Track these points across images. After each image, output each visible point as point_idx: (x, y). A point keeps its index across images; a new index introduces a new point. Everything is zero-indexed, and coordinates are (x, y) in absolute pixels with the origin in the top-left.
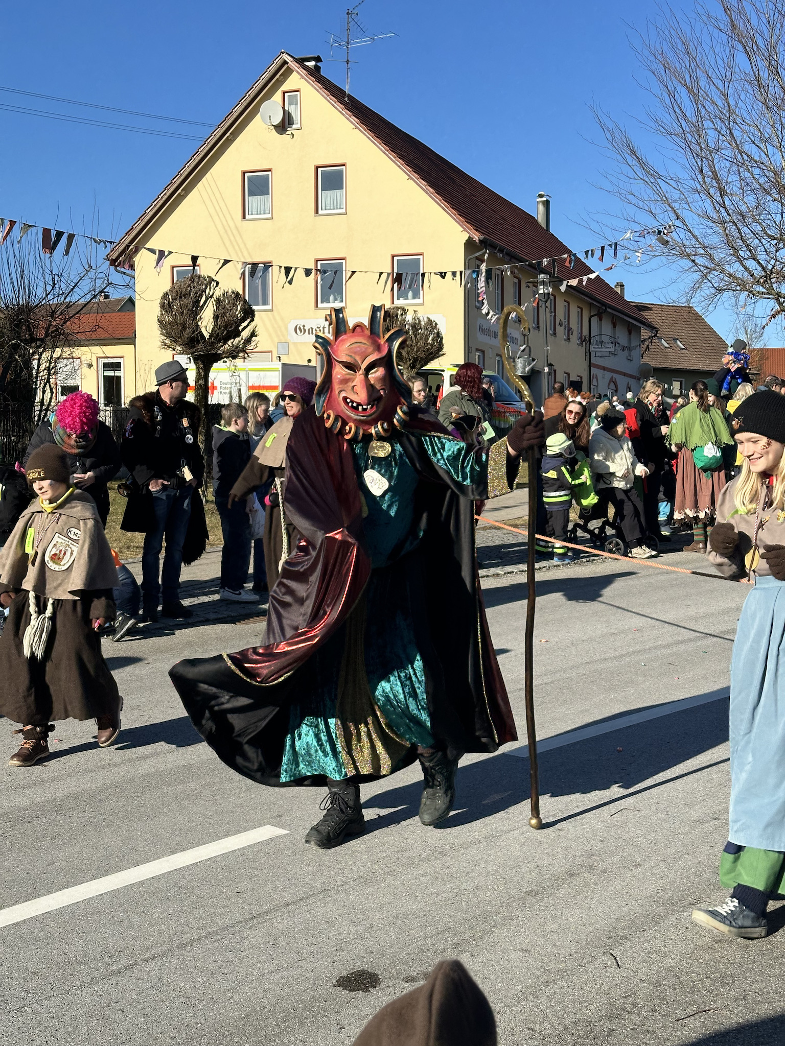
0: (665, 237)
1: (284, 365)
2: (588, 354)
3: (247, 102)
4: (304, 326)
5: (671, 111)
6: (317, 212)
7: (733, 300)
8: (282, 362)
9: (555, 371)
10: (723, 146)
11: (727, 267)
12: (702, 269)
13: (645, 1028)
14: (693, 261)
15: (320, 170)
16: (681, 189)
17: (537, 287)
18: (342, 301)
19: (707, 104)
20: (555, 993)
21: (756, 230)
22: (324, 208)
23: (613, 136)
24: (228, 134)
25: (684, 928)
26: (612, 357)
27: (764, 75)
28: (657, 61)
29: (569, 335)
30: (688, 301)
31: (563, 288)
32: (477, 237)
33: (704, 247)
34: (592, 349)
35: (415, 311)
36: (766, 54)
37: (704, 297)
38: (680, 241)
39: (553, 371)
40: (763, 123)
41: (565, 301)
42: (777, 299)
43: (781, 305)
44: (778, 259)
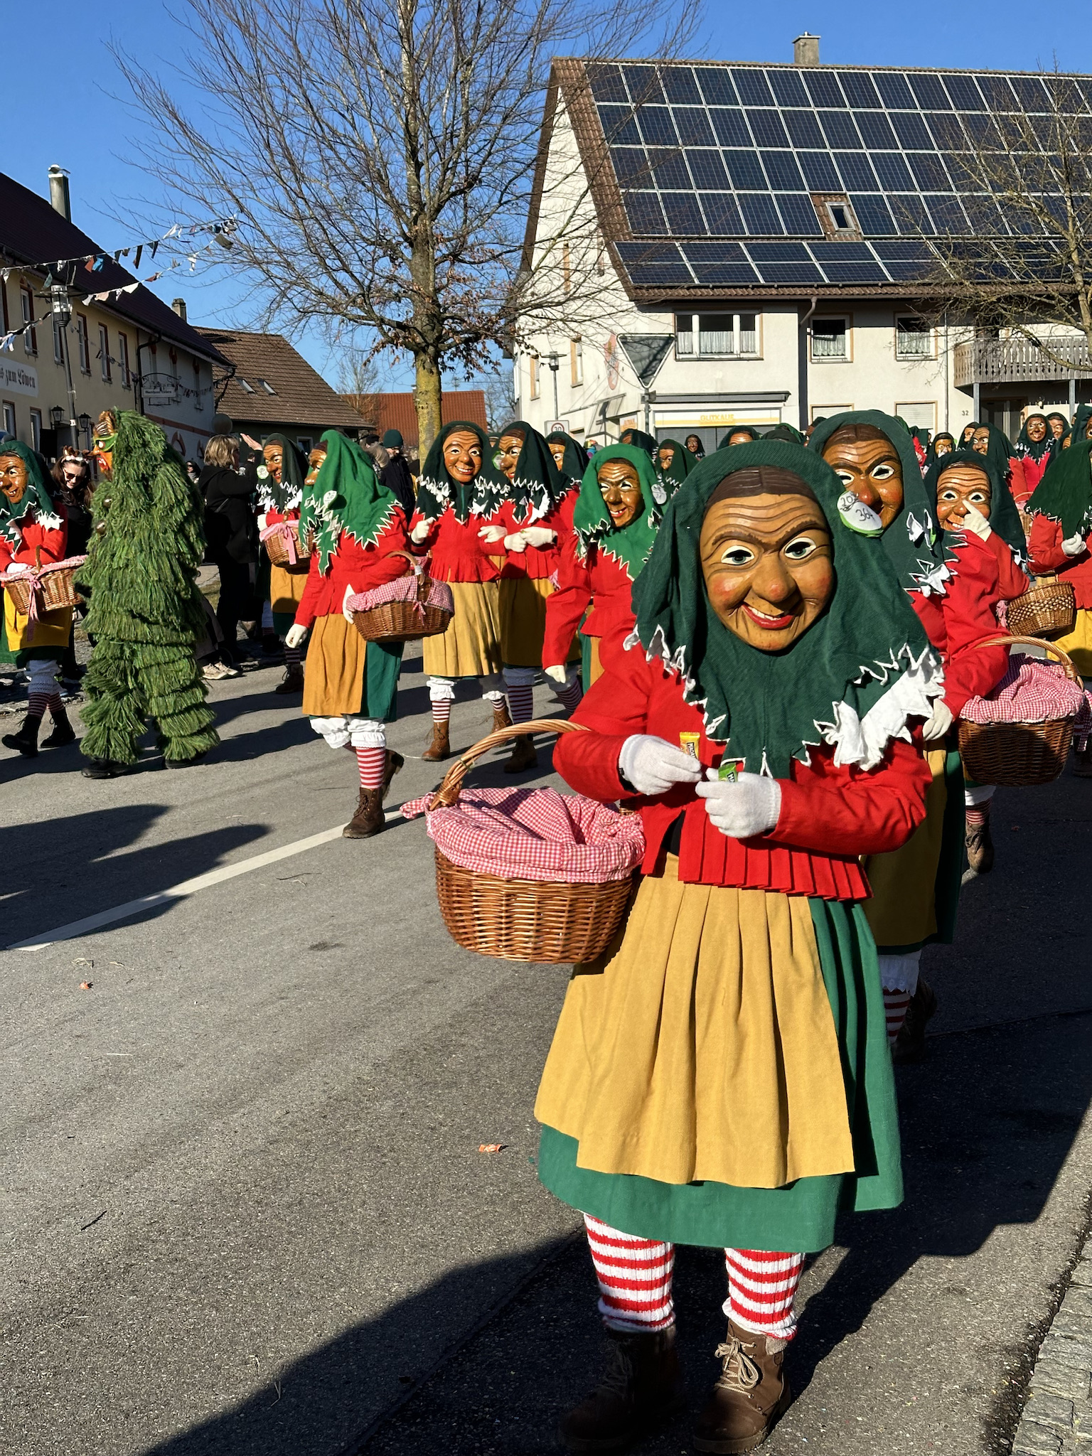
0: (226, 236)
2: (139, 401)
5: (221, 58)
7: (323, 327)
10: (295, 112)
11: (313, 281)
12: (279, 282)
16: (243, 170)
17: (51, 303)
19: (270, 51)
21: (346, 231)
23: (142, 89)
26: (173, 406)
29: (109, 374)
41: (100, 324)
42: (380, 326)
43: (385, 334)
44: (377, 270)
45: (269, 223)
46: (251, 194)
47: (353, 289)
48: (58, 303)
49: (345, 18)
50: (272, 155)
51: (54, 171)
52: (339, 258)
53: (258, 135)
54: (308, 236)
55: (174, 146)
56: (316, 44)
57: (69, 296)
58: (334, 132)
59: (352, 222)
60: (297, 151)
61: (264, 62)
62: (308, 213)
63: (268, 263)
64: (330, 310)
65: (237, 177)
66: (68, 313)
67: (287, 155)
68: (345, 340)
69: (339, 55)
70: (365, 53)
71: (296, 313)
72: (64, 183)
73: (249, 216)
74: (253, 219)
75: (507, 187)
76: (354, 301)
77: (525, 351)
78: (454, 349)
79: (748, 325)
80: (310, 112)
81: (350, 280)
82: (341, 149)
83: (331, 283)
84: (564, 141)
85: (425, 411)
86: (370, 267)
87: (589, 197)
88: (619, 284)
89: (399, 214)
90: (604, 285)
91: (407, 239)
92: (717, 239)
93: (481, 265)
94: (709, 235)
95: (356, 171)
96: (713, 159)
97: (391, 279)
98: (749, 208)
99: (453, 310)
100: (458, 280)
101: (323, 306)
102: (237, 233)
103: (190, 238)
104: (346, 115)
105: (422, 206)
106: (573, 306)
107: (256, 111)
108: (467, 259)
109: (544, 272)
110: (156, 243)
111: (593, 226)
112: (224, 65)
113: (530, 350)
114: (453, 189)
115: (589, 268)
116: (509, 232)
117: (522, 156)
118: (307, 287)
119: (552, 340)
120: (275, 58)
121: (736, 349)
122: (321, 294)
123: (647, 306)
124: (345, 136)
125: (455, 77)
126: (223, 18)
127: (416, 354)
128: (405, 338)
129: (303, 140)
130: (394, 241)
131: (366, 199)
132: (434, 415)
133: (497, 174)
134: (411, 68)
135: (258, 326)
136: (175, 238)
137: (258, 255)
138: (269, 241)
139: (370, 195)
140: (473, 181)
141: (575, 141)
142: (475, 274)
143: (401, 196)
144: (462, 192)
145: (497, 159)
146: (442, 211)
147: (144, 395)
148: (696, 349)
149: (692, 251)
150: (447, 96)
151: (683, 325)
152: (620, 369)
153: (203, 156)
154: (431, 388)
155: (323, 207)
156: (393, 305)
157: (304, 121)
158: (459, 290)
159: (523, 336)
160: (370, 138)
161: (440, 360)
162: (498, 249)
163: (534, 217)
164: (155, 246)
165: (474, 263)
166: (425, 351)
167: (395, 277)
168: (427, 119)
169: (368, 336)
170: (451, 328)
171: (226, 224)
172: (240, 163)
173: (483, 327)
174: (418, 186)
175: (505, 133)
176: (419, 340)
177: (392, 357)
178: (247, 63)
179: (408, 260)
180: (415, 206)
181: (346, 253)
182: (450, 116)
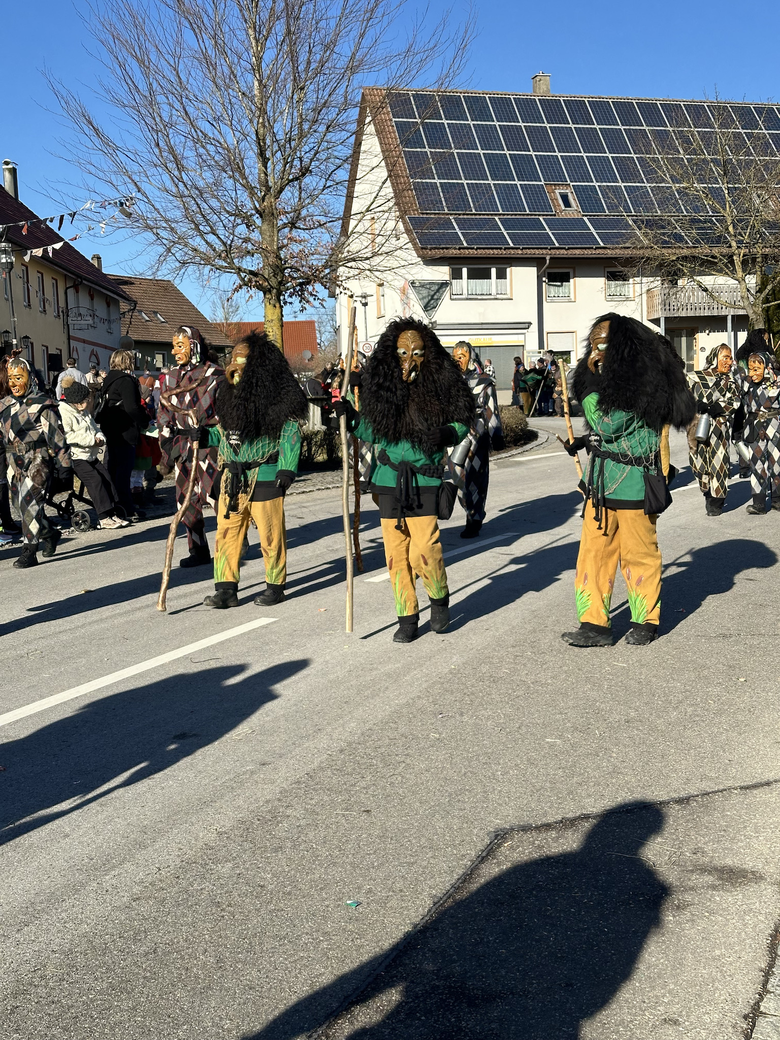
0: (127, 209)
2: (66, 327)
5: (123, 83)
7: (198, 273)
10: (177, 122)
11: (190, 241)
12: (165, 242)
14: (157, 234)
16: (140, 162)
19: (159, 78)
21: (214, 206)
23: (68, 105)
26: (91, 330)
27: (212, 53)
28: (105, 30)
29: (44, 307)
30: (155, 273)
31: (27, 258)
38: (141, 213)
41: (38, 272)
42: (239, 274)
43: (243, 280)
44: (236, 233)
45: (159, 200)
46: (145, 179)
47: (219, 247)
48: (4, 256)
49: (213, 56)
50: (160, 152)
52: (209, 225)
53: (150, 137)
54: (186, 209)
55: (90, 145)
56: (193, 74)
57: (12, 251)
58: (206, 135)
59: (219, 201)
60: (179, 150)
61: (155, 85)
62: (186, 193)
63: (157, 228)
64: (202, 262)
65: (136, 168)
66: (12, 263)
67: (172, 151)
68: (214, 283)
69: (209, 81)
70: (227, 81)
71: (178, 264)
72: (13, 171)
73: (144, 194)
74: (147, 197)
75: (330, 176)
76: (220, 256)
77: (343, 291)
78: (292, 290)
79: (501, 275)
80: (188, 121)
81: (217, 241)
82: (211, 148)
83: (203, 242)
84: (371, 144)
86: (231, 231)
87: (388, 183)
88: (410, 245)
89: (252, 194)
90: (399, 245)
91: (257, 211)
92: (480, 215)
93: (311, 231)
94: (474, 211)
95: (221, 163)
96: (476, 159)
97: (247, 240)
98: (502, 193)
99: (292, 262)
100: (296, 241)
101: (197, 259)
102: (135, 207)
103: (102, 210)
104: (214, 124)
105: (268, 189)
106: (377, 260)
107: (149, 120)
108: (302, 226)
109: (356, 236)
110: (75, 213)
111: (391, 204)
112: (126, 88)
113: (346, 291)
114: (291, 177)
115: (389, 233)
116: (331, 207)
117: (341, 154)
118: (186, 246)
119: (362, 284)
120: (164, 82)
121: (494, 292)
122: (196, 250)
123: (430, 261)
124: (214, 139)
125: (292, 98)
126: (125, 54)
127: (265, 294)
128: (256, 282)
129: (183, 141)
130: (249, 214)
131: (229, 183)
132: (278, 337)
133: (322, 167)
134: (261, 92)
135: (150, 273)
136: (89, 210)
137: (150, 223)
138: (158, 212)
139: (231, 181)
140: (305, 171)
141: (378, 144)
143: (254, 180)
144: (297, 179)
145: (322, 156)
146: (283, 193)
147: (70, 322)
148: (465, 292)
149: (462, 224)
150: (287, 111)
151: (457, 275)
152: (411, 306)
153: (111, 152)
154: (275, 317)
155: (197, 188)
156: (248, 258)
157: (185, 128)
158: (295, 248)
159: (342, 281)
160: (232, 140)
161: (282, 298)
162: (323, 220)
163: (350, 197)
164: (73, 215)
165: (307, 229)
166: (270, 291)
167: (249, 238)
168: (272, 127)
169: (230, 280)
170: (290, 276)
171: (127, 200)
172: (138, 157)
173: (313, 275)
174: (266, 175)
175: (329, 137)
176: (266, 284)
177: (248, 295)
178: (143, 87)
179: (259, 227)
180: (264, 188)
181: (214, 221)
182: (289, 125)
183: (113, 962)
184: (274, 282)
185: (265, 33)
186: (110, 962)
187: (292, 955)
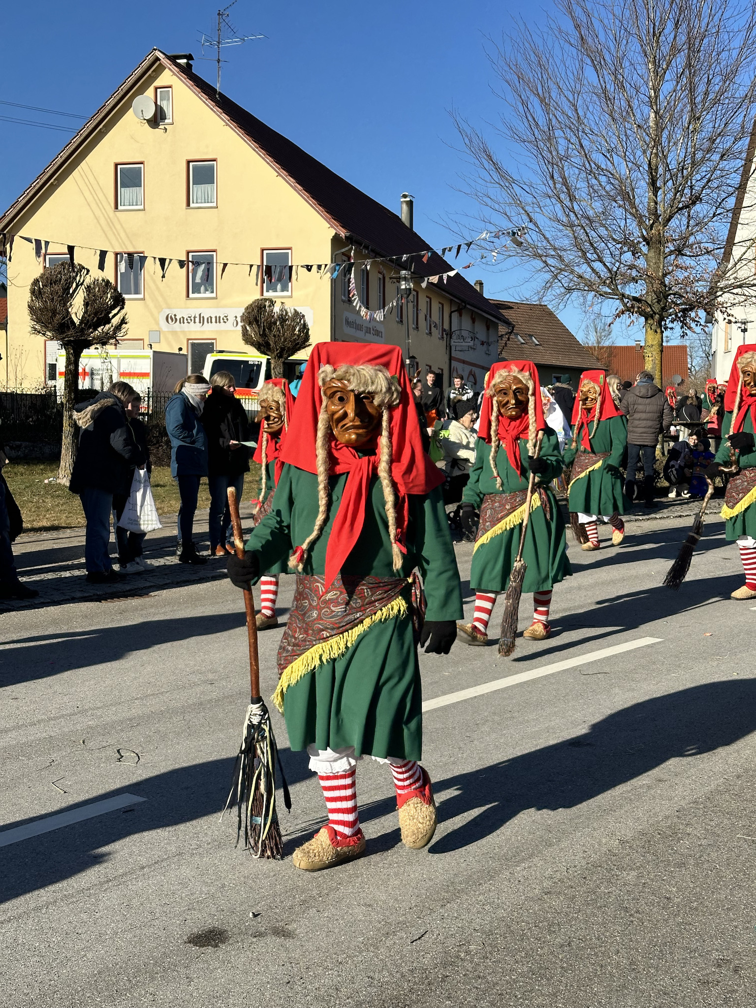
0: (518, 238)
1: (154, 352)
2: (448, 348)
3: (120, 96)
4: (175, 315)
5: (525, 120)
6: (188, 204)
7: (581, 299)
8: (153, 349)
9: (417, 363)
10: (572, 154)
11: (576, 268)
12: (553, 269)
13: (476, 973)
14: (545, 262)
15: (191, 164)
16: (534, 194)
17: (399, 282)
18: (212, 292)
19: (558, 114)
20: (395, 943)
21: (602, 234)
22: (195, 201)
23: (471, 141)
24: (101, 127)
25: (517, 882)
26: (471, 351)
27: (611, 88)
28: (512, 72)
29: (430, 330)
30: (540, 299)
31: (424, 285)
32: (343, 233)
33: (555, 249)
34: (452, 343)
35: (282, 303)
36: (613, 68)
37: (554, 296)
38: (532, 242)
39: (415, 364)
40: (610, 133)
41: (427, 297)
42: (622, 300)
43: (625, 305)
44: (622, 261)
45: (548, 229)
46: (538, 210)
47: (604, 273)
48: (404, 282)
49: (612, 90)
50: (555, 184)
51: (405, 196)
52: (596, 252)
53: (546, 170)
54: (576, 238)
55: (488, 178)
56: (591, 109)
57: (411, 278)
58: (598, 167)
59: (607, 229)
60: (572, 180)
61: (554, 121)
62: (576, 222)
63: (546, 256)
64: (586, 288)
65: (529, 199)
66: (410, 289)
67: (565, 183)
68: (596, 308)
69: (607, 115)
70: (624, 114)
71: (563, 290)
72: (410, 204)
73: (536, 224)
74: (538, 227)
75: (720, 203)
76: (604, 282)
77: (727, 318)
78: (674, 316)
80: (583, 154)
81: (603, 268)
82: (603, 179)
83: (589, 270)
85: (650, 359)
89: (640, 223)
91: (645, 239)
93: (698, 258)
95: (612, 193)
97: (631, 267)
99: (675, 289)
100: (681, 268)
101: (582, 286)
102: (527, 236)
103: (496, 240)
104: (608, 155)
105: (657, 217)
107: (546, 155)
108: (688, 253)
109: (744, 262)
110: (471, 243)
112: (527, 124)
113: (730, 318)
114: (681, 205)
117: (733, 182)
118: (572, 273)
119: (747, 311)
120: (561, 118)
122: (581, 277)
124: (606, 170)
125: (688, 128)
126: (528, 93)
127: (646, 319)
128: (639, 308)
129: (577, 172)
130: (635, 241)
131: (619, 212)
132: (657, 362)
133: (714, 195)
134: (657, 124)
135: (536, 298)
136: (484, 239)
137: (539, 251)
138: (548, 241)
139: (621, 210)
140: (696, 199)
142: (693, 263)
143: (643, 210)
144: (687, 207)
145: (715, 184)
146: (672, 220)
150: (681, 141)
153: (507, 185)
154: (655, 342)
155: (587, 218)
156: (632, 285)
157: (577, 160)
158: (681, 275)
159: (726, 308)
161: (663, 323)
162: (710, 246)
163: (735, 224)
164: (469, 245)
165: (693, 256)
166: (652, 317)
167: (635, 265)
168: (665, 157)
169: (612, 306)
170: (672, 301)
171: (519, 230)
172: (532, 189)
173: (697, 301)
174: (656, 203)
175: (721, 166)
176: (649, 309)
177: (629, 321)
178: (542, 122)
179: (645, 254)
180: (653, 217)
181: (602, 249)
182: (682, 155)
183: (531, 949)
184: (657, 308)
185: (664, 67)
186: (528, 948)
187: (703, 969)
